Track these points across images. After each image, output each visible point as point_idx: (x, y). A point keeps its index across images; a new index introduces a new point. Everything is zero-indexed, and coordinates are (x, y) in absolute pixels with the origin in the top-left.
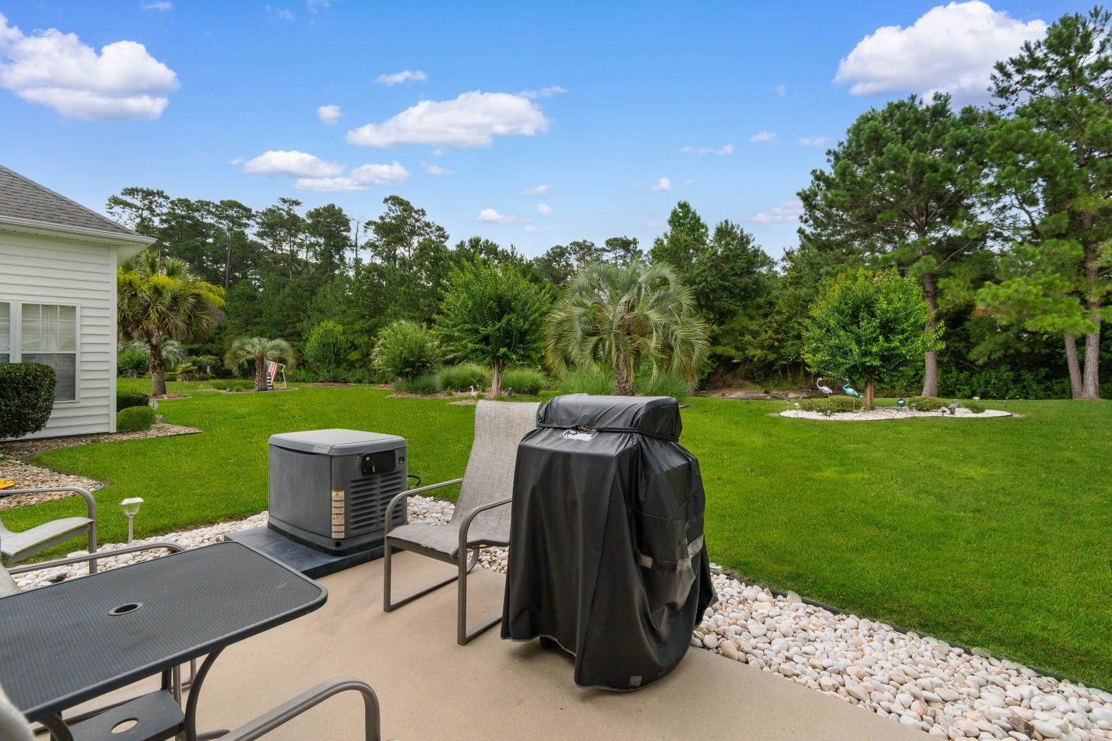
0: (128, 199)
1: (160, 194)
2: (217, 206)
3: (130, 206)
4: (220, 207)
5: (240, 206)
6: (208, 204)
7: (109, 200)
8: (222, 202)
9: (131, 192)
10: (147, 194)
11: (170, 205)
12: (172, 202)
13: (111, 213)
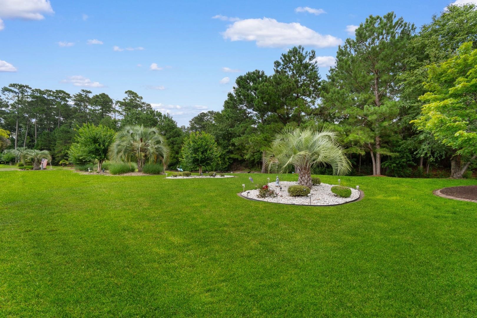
0: (12, 88)
1: (27, 87)
2: (54, 92)
3: (13, 91)
4: (55, 93)
5: (64, 93)
6: (51, 91)
7: (2, 89)
8: (56, 91)
9: (14, 85)
10: (21, 86)
11: (31, 92)
12: (32, 90)
13: (4, 94)
